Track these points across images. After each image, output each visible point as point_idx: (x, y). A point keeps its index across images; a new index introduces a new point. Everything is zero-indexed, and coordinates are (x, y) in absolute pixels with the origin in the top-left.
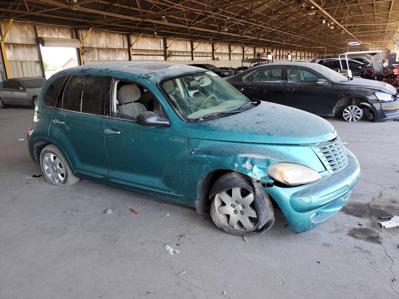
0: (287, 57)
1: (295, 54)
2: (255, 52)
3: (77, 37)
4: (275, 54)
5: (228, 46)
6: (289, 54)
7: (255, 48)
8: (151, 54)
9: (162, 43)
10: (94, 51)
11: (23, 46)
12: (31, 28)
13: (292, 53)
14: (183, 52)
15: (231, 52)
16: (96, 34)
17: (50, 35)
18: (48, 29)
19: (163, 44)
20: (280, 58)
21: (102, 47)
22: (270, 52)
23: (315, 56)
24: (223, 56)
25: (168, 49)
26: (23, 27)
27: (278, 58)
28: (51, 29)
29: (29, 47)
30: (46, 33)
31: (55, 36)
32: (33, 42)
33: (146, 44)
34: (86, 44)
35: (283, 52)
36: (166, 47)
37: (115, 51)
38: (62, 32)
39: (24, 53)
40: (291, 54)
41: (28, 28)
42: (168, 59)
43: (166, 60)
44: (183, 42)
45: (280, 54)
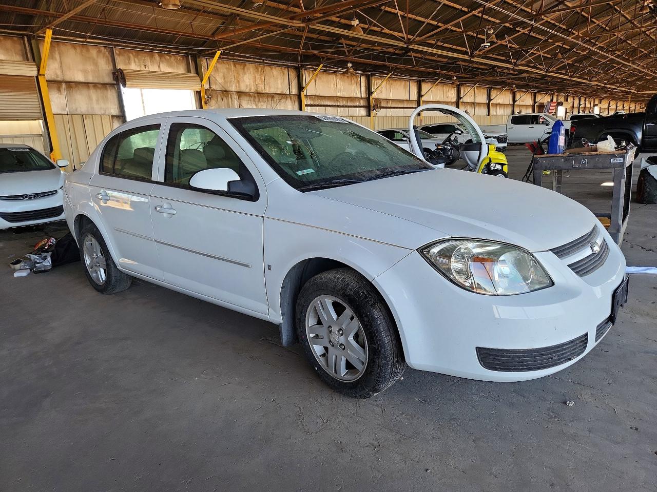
0: (593, 111)
1: (606, 106)
2: (535, 102)
3: (198, 71)
4: (571, 105)
5: (485, 91)
6: (595, 105)
7: (535, 94)
8: (342, 104)
9: (363, 84)
10: (231, 98)
11: (88, 87)
12: (105, 53)
13: (601, 103)
14: (402, 101)
15: (491, 102)
16: (237, 66)
17: (143, 67)
18: (138, 56)
19: (366, 86)
20: (579, 112)
21: (248, 91)
22: (563, 101)
23: (641, 108)
24: (476, 109)
25: (375, 95)
26: (88, 50)
27: (575, 112)
28: (146, 55)
29: (98, 87)
30: (135, 62)
31: (153, 68)
32: (108, 79)
33: (332, 86)
34: (216, 84)
35: (585, 101)
36: (370, 93)
37: (273, 97)
38: (168, 61)
39: (90, 98)
40: (600, 105)
41: (99, 52)
42: (373, 113)
43: (369, 116)
44: (403, 83)
45: (580, 105)
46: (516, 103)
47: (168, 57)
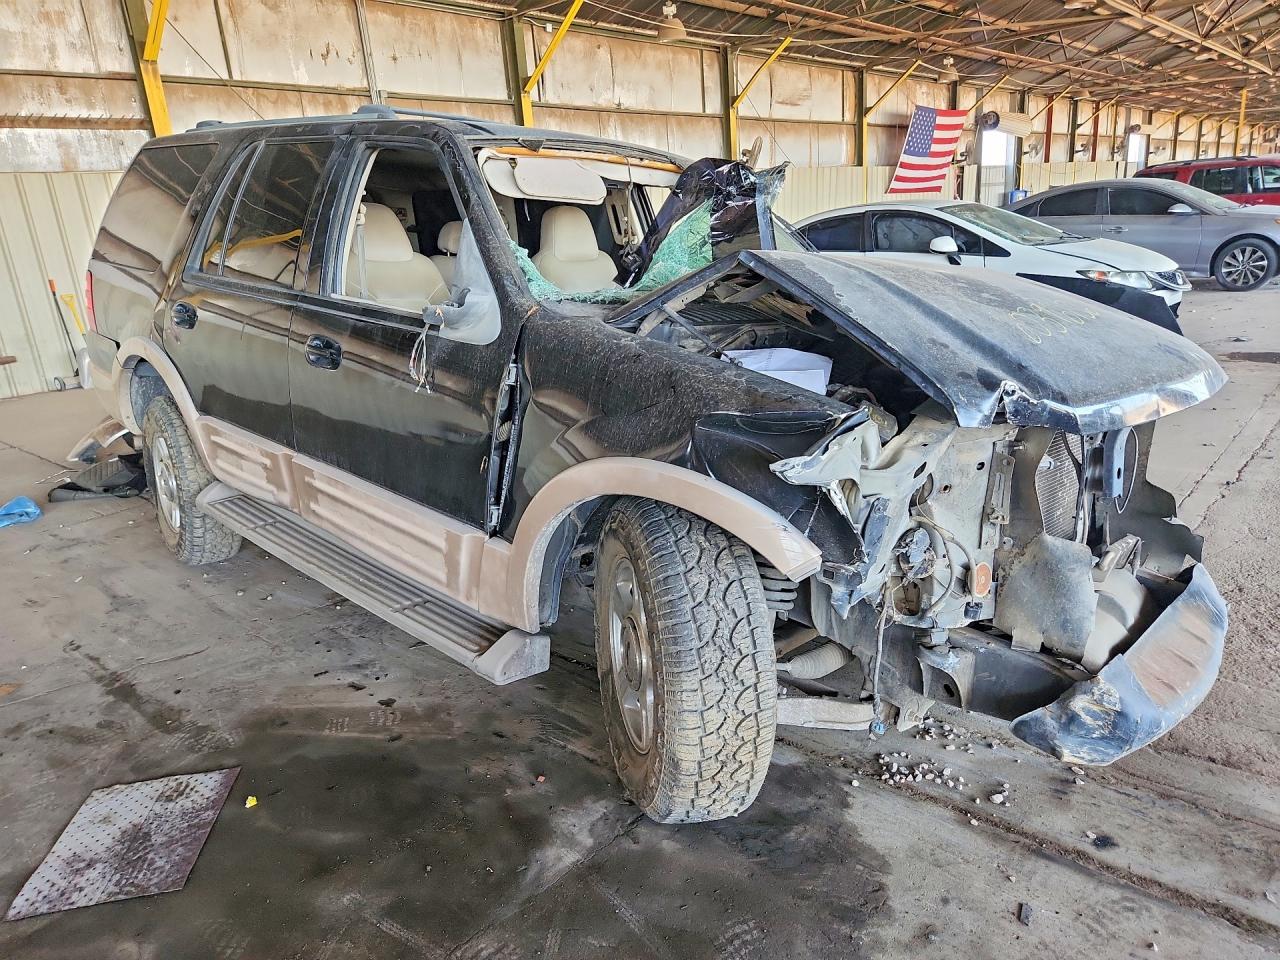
0: (1124, 147)
1: (1167, 132)
2: (861, 110)
4: (1039, 125)
6: (1131, 129)
7: (859, 74)
13: (1150, 123)
20: (1072, 152)
22: (1003, 111)
27: (1059, 150)
35: (1095, 113)
40: (1146, 129)
45: (1074, 126)
46: (742, 108)
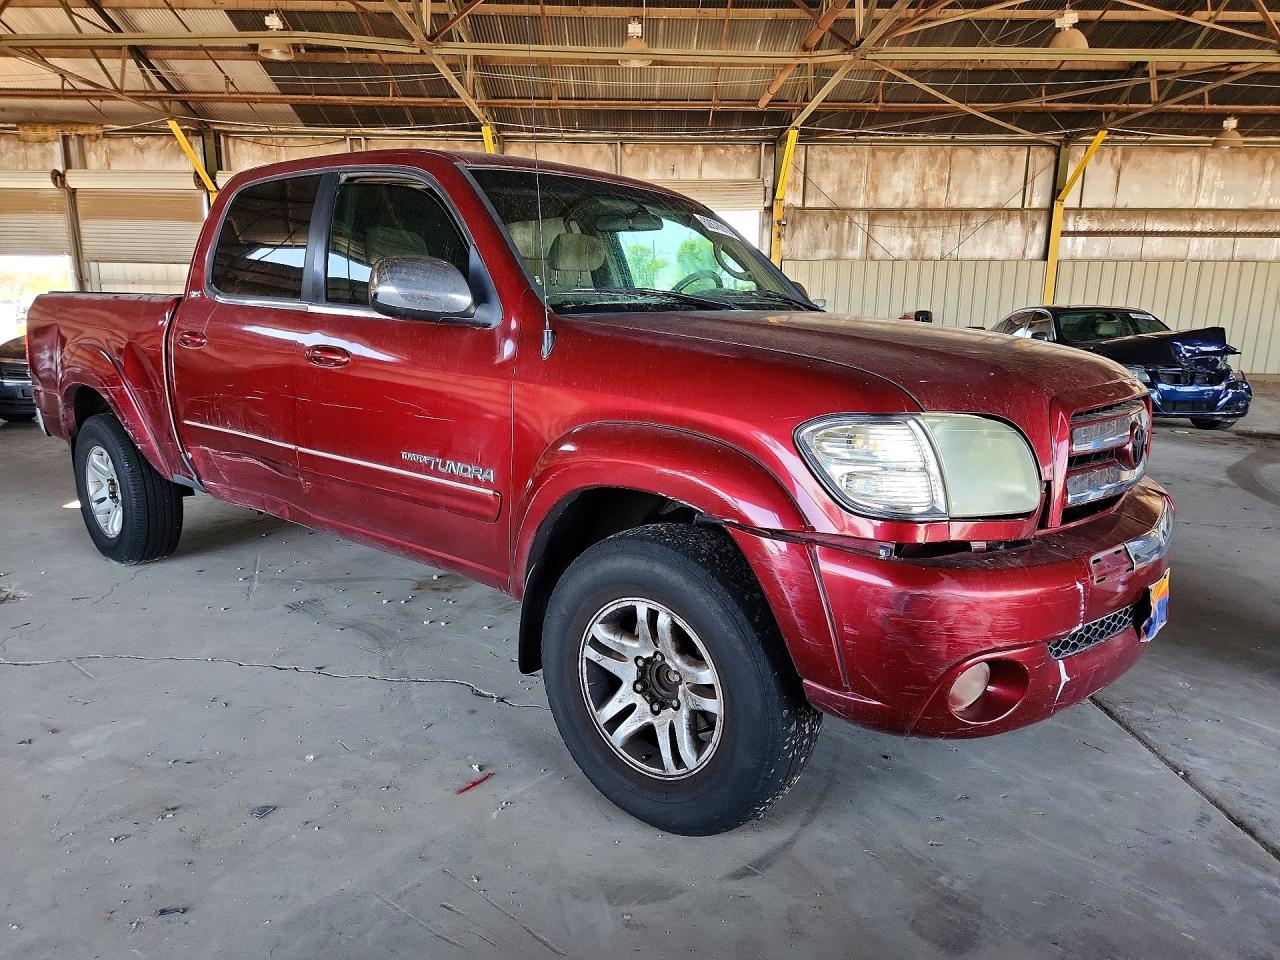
47: (722, 151)
